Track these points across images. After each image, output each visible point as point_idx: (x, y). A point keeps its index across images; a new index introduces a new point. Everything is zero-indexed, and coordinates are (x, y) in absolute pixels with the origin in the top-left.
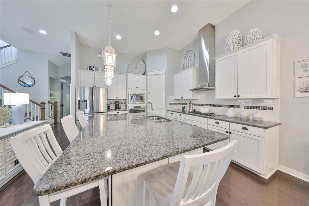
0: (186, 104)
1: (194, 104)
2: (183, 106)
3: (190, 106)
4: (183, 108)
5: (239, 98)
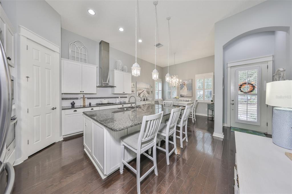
0: (77, 99)
3: (84, 100)
5: (124, 93)
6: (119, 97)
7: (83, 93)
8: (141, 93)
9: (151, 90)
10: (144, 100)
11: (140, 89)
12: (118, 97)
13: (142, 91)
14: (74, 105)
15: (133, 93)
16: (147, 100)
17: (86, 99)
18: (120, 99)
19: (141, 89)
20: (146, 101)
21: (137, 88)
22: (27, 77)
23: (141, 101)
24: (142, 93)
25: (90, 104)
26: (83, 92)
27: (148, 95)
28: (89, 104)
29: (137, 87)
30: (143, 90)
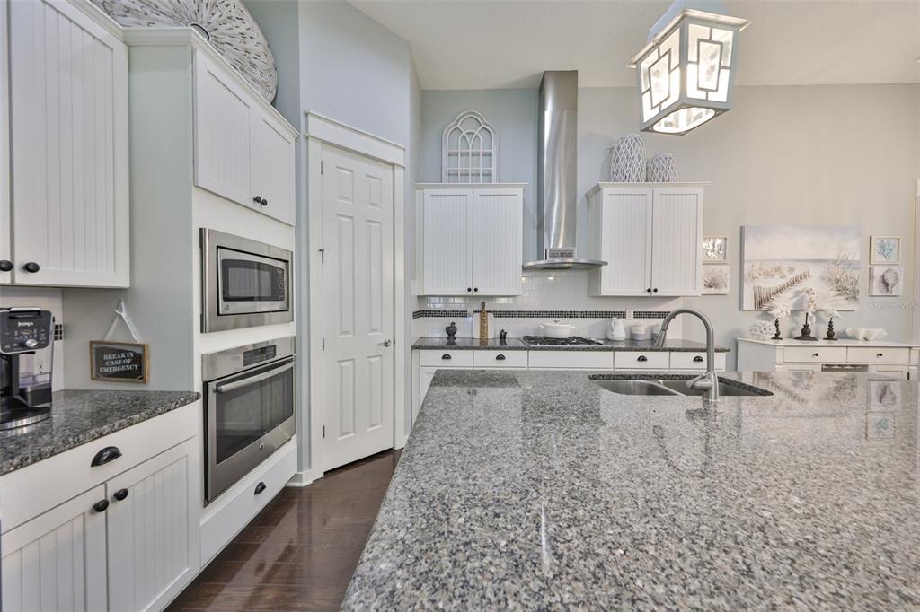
0: (463, 314)
1: (498, 314)
2: (447, 321)
3: (483, 321)
4: (451, 331)
5: (654, 294)
6: (630, 314)
7: (475, 294)
8: (781, 290)
9: (878, 272)
10: (805, 334)
11: (770, 267)
12: (622, 315)
13: (790, 277)
14: (455, 335)
15: (712, 291)
16: (830, 336)
17: (490, 316)
18: (631, 321)
19: (778, 270)
20: (822, 343)
21: (746, 266)
22: (322, 251)
23: (777, 337)
24: (788, 294)
25: (503, 336)
26: (476, 290)
27: (844, 303)
28: (499, 336)
29: (746, 257)
30: (796, 274)
